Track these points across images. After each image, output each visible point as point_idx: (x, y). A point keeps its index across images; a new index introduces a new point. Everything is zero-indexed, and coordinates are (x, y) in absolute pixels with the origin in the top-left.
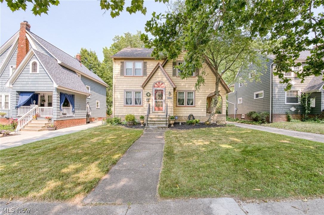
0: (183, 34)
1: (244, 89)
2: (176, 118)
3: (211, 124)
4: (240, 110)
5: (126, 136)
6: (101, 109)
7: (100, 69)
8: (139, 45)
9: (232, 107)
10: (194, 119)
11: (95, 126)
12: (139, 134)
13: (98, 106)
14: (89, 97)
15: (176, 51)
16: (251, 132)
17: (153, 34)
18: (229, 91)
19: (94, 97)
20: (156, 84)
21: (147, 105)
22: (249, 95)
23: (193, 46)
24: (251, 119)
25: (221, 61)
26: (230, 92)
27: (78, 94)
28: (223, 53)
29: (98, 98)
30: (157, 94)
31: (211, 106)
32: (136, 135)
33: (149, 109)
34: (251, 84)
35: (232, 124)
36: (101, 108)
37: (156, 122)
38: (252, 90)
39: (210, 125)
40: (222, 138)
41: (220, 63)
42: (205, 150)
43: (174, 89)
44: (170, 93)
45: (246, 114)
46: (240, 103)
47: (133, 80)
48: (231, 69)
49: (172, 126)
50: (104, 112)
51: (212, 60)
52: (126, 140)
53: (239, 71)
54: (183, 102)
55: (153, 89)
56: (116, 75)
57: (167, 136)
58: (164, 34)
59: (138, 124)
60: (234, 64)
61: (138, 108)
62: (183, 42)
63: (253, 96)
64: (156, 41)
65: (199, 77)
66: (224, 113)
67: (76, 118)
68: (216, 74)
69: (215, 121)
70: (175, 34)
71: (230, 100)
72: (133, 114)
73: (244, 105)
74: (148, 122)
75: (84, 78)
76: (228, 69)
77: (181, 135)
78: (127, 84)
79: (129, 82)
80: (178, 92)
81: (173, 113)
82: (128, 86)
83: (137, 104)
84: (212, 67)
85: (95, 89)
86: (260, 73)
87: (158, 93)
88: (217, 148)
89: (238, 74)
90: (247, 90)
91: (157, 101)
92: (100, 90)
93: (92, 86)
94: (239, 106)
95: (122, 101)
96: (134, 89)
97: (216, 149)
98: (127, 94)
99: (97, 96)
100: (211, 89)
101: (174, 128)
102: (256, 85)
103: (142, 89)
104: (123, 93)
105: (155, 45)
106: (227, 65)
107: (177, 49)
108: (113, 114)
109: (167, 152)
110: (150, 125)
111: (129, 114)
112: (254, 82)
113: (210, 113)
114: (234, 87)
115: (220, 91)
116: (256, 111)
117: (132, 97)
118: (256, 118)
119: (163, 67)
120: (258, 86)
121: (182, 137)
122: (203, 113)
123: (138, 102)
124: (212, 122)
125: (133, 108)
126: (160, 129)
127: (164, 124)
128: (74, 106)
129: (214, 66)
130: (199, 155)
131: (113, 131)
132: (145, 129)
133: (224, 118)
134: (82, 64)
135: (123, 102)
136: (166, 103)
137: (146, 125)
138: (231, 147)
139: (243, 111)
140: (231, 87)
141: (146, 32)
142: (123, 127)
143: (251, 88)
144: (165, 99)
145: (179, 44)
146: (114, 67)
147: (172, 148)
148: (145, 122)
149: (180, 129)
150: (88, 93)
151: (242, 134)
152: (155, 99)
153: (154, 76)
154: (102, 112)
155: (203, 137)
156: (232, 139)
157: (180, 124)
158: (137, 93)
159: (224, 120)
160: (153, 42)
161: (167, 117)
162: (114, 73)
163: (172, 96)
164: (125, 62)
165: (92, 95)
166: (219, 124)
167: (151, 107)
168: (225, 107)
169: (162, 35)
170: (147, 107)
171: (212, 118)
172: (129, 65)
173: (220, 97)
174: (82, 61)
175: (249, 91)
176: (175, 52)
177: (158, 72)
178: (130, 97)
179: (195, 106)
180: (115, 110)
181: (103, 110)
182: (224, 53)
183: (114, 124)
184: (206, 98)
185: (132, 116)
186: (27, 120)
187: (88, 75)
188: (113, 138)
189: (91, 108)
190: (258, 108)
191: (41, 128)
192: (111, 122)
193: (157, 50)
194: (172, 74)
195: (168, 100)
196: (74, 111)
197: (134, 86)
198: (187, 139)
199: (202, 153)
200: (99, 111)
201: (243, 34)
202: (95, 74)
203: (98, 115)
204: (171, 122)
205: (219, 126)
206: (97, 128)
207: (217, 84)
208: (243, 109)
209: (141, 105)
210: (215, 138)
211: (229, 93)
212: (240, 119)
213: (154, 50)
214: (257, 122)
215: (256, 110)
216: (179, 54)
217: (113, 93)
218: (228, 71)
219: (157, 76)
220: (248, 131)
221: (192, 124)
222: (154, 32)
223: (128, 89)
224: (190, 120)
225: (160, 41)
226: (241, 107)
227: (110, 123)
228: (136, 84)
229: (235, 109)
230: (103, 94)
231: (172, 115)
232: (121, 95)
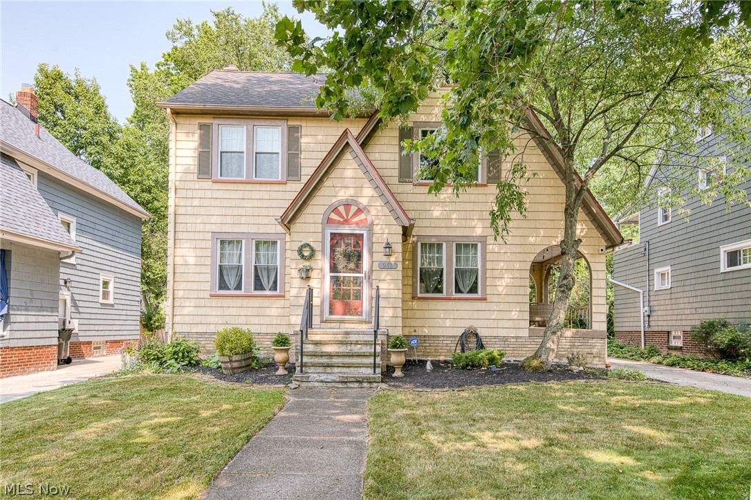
0: (440, 18)
1: (677, 234)
2: (414, 342)
3: (549, 367)
4: (664, 313)
5: (215, 416)
6: (121, 307)
7: (116, 149)
8: (269, 59)
9: (631, 301)
10: (481, 346)
11: (93, 375)
12: (269, 406)
13: (106, 295)
14: (72, 260)
15: (414, 86)
16: (713, 404)
17: (322, 18)
18: (618, 240)
19: (92, 259)
20: (335, 210)
21: (298, 292)
22: (701, 255)
23: (475, 64)
24: (708, 351)
25: (584, 125)
26: (622, 242)
27: (26, 246)
28: (594, 91)
29: (108, 263)
30: (340, 249)
31: (546, 297)
32: (259, 412)
33: (309, 306)
34: (709, 212)
35: (632, 370)
36: (118, 301)
37: (335, 360)
38: (712, 234)
39: (544, 373)
40: (595, 426)
41: (584, 132)
42: (527, 473)
43: (406, 232)
44: (388, 246)
45: (688, 329)
46: (663, 287)
47: (248, 195)
48: (623, 154)
49: (398, 373)
50: (130, 318)
51: (552, 122)
52: (217, 429)
53: (656, 162)
54: (440, 282)
55: (323, 229)
56: (178, 177)
57: (378, 416)
58: (368, 17)
59: (267, 366)
60: (638, 136)
61: (266, 302)
62: (441, 49)
63: (713, 259)
64: (335, 46)
65: (502, 186)
66: (599, 323)
67: (13, 344)
68: (566, 174)
69: (563, 356)
70: (409, 17)
71: (624, 273)
72: (245, 328)
73: (680, 295)
74: (305, 359)
75: (50, 183)
76: (613, 154)
77: (429, 410)
78: (224, 211)
79: (233, 203)
80: (419, 244)
81: (399, 322)
82: (229, 220)
83: (262, 288)
84: (552, 147)
85: (97, 227)
86: (744, 167)
87: (343, 247)
88: (576, 465)
89: (652, 172)
90: (691, 234)
91: (337, 277)
92: (117, 234)
93: (85, 217)
94: (656, 298)
95: (203, 277)
96: (253, 229)
97: (569, 467)
98: (222, 249)
99: (102, 256)
100: (549, 233)
101: (405, 382)
102: (726, 218)
103: (280, 229)
104: (209, 244)
105: (330, 63)
106: (608, 138)
107: (416, 79)
108: (168, 328)
109: (377, 477)
110: (312, 370)
111: (229, 327)
112: (718, 203)
113: (542, 324)
114: (636, 222)
115: (584, 240)
116: (730, 318)
117: (243, 263)
118: (729, 346)
119: (364, 145)
120: (738, 221)
121: (436, 417)
122: (517, 324)
123: (264, 282)
124: (552, 359)
125: (246, 302)
126: (351, 385)
127: (367, 366)
128: (8, 297)
129: (560, 145)
130: (503, 491)
131: (167, 395)
132: (293, 385)
133: (601, 345)
134: (42, 129)
135: (208, 278)
136: (374, 287)
137: (298, 369)
138: (628, 461)
139: (675, 318)
140: (625, 223)
141: (295, 10)
142: (207, 377)
143: (709, 229)
144: (371, 271)
145: (424, 59)
146: (172, 145)
147: (398, 463)
148: (292, 360)
149: (427, 386)
150: (66, 242)
151: (672, 409)
152: (334, 268)
153: (328, 183)
154: (124, 318)
155: (517, 421)
156: (636, 429)
157: (429, 366)
158: (261, 248)
159: (599, 354)
160: (322, 49)
161: (380, 338)
162: (171, 169)
163: (397, 258)
164: (215, 127)
165: (85, 251)
166: (581, 368)
167: (316, 301)
168: (603, 301)
169: (359, 22)
170: (302, 301)
171: (550, 345)
172: (232, 137)
173: (583, 262)
174: (43, 118)
175: (699, 238)
176: (407, 88)
177: (341, 164)
178: (235, 263)
179: (485, 299)
180: (177, 311)
181: (129, 313)
182: (599, 93)
183: (171, 365)
184: (528, 266)
185: (243, 334)
187: (69, 172)
188: (166, 425)
189: (79, 304)
190: (740, 308)
192: (158, 359)
193: (340, 81)
194: (396, 173)
195: (384, 275)
196: (8, 315)
197: (252, 220)
198: (455, 427)
199: (513, 482)
200: (109, 317)
201: (675, 14)
202: (98, 168)
203: (107, 333)
204: (396, 359)
205: (579, 375)
206: (102, 384)
207: (569, 213)
208: (676, 312)
209: (277, 293)
210: (565, 425)
211: (617, 249)
212: (664, 352)
213: (326, 83)
214: (735, 362)
215: (730, 315)
216: (422, 96)
217: (171, 243)
218: (615, 162)
219: (338, 183)
220: (698, 399)
221: (473, 366)
222: (326, 10)
223: (226, 229)
224: (467, 353)
225: (350, 46)
226: (667, 302)
227: (155, 365)
228: (257, 212)
229: (643, 310)
230: (129, 248)
231: (398, 332)
232: (200, 253)
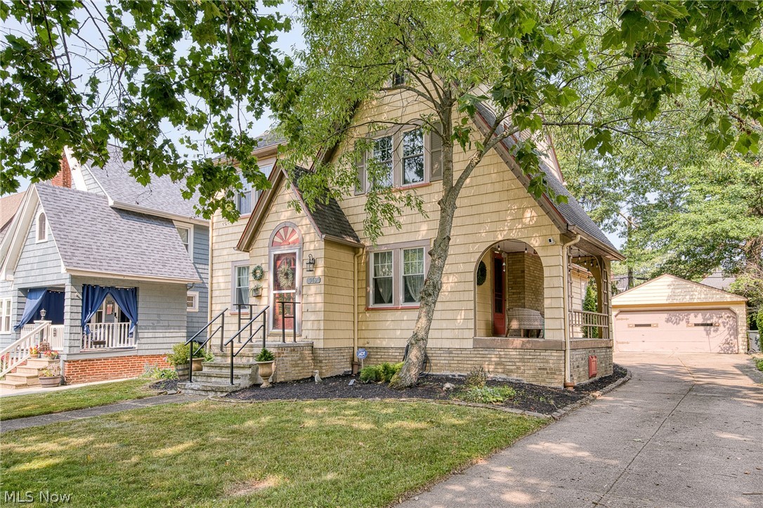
2: (361, 354)
20: (277, 234)
30: (281, 268)
44: (311, 262)
49: (264, 385)
55: (269, 252)
67: (140, 353)
80: (372, 255)
87: (283, 266)
91: (278, 294)
95: (227, 299)
98: (239, 275)
104: (230, 272)
122: (461, 334)
128: (137, 320)
135: (230, 300)
144: (302, 287)
152: (277, 286)
153: (273, 210)
159: (554, 369)
163: (320, 273)
177: (282, 190)
178: (246, 283)
186: (15, 359)
191: (24, 381)
196: (136, 332)
219: (279, 208)
223: (240, 258)
232: (227, 279)
